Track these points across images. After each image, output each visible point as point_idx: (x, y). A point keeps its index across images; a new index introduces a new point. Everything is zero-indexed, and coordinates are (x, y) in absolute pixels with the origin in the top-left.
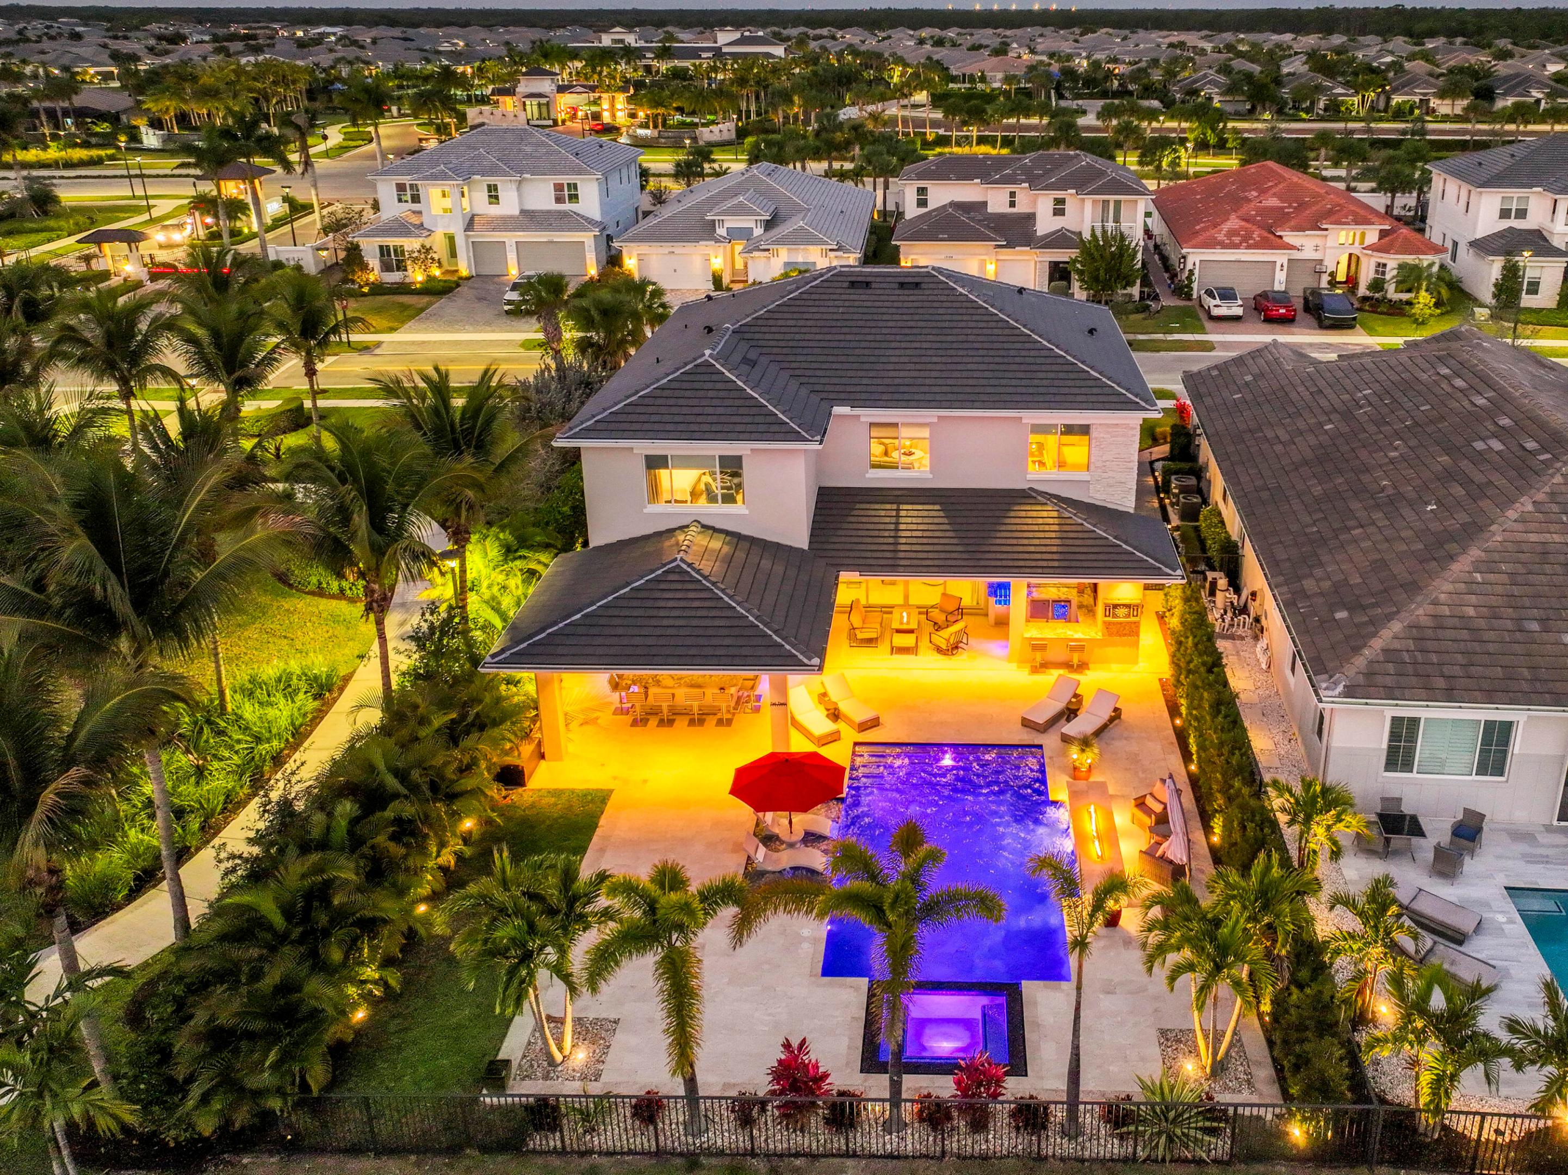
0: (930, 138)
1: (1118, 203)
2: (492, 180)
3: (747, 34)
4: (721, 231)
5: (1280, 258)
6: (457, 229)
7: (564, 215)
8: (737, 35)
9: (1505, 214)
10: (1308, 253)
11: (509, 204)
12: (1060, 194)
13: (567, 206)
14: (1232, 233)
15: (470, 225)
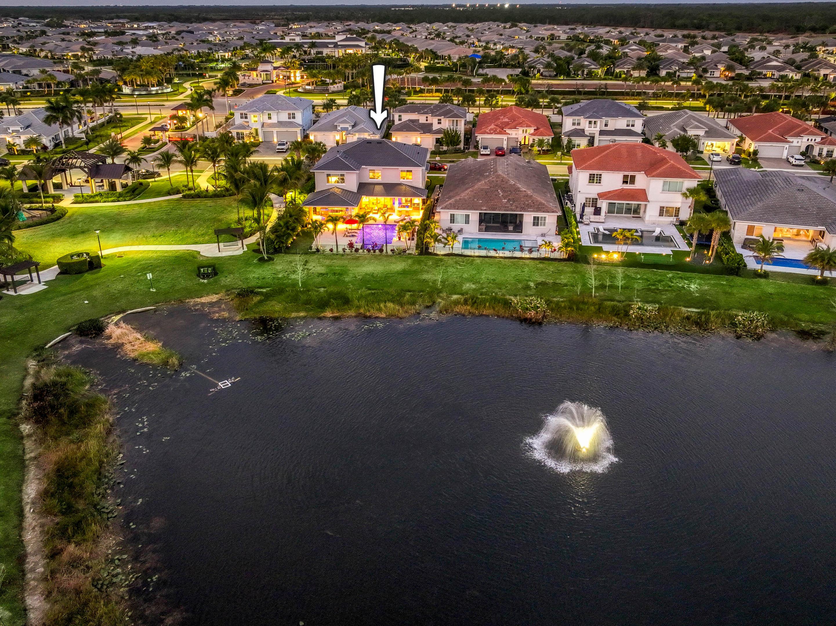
0: (418, 90)
1: (457, 121)
2: (270, 112)
3: (349, 36)
4: (339, 128)
5: (505, 137)
6: (259, 127)
7: (291, 122)
8: (344, 37)
9: (574, 124)
10: (514, 136)
11: (274, 119)
12: (439, 118)
13: (292, 120)
14: (491, 129)
15: (263, 126)
